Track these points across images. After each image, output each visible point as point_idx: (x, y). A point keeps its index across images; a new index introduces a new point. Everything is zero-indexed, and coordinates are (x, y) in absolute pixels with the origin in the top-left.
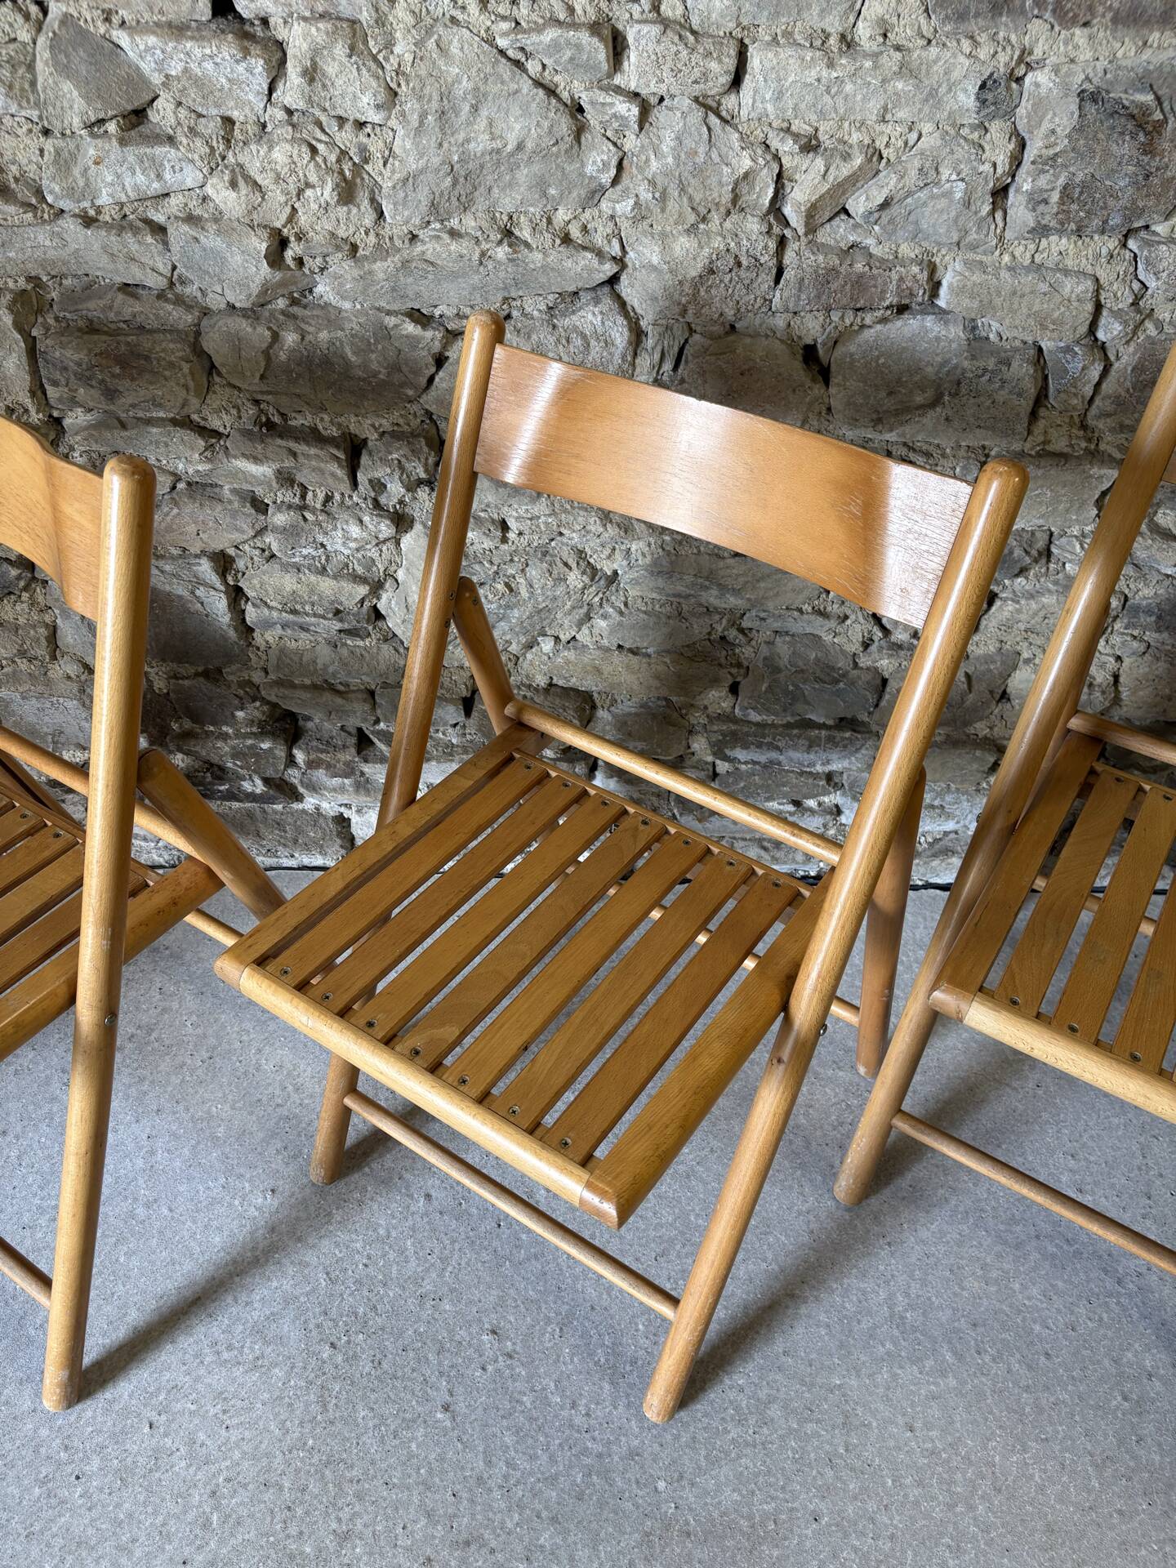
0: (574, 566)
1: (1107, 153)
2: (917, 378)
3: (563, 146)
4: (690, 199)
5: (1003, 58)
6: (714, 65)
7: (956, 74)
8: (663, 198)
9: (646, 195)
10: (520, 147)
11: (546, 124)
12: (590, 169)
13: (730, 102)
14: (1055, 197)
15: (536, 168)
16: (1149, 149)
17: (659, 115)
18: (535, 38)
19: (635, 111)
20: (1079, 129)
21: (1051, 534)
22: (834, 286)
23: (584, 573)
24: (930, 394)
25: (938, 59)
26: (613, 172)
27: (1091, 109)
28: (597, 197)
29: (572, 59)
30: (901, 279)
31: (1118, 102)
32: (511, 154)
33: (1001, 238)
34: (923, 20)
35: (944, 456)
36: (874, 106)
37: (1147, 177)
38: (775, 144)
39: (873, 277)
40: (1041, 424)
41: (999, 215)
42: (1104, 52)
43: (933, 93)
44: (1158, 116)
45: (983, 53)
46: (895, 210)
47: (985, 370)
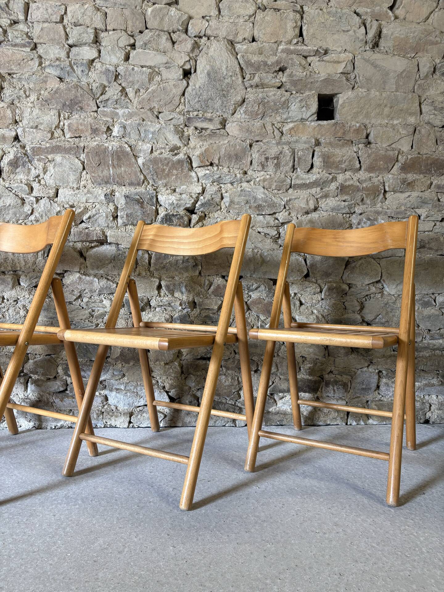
0: (22, 309)
1: (134, 209)
2: (106, 258)
3: (19, 205)
4: (48, 217)
5: (108, 190)
6: (50, 191)
7: (100, 193)
8: (42, 216)
9: (38, 215)
10: (10, 205)
11: (15, 201)
12: (25, 210)
13: (56, 199)
14: (125, 216)
15: (13, 210)
16: (142, 207)
17: (41, 201)
18: (13, 185)
19: (35, 199)
20: (127, 203)
21: (148, 299)
22: (82, 235)
23: (24, 310)
24: (109, 261)
25: (95, 191)
26: (31, 211)
27: (128, 200)
28: (28, 216)
29: (21, 189)
30: (96, 234)
31: (133, 198)
32: (8, 207)
33: (117, 226)
34: (92, 185)
35: (116, 277)
36: (84, 200)
37: (144, 213)
38: (65, 206)
39: (90, 233)
40: (138, 268)
41: (115, 221)
42: (128, 189)
43: (96, 197)
44: (141, 200)
45: (105, 189)
46: (92, 219)
47: (120, 254)
